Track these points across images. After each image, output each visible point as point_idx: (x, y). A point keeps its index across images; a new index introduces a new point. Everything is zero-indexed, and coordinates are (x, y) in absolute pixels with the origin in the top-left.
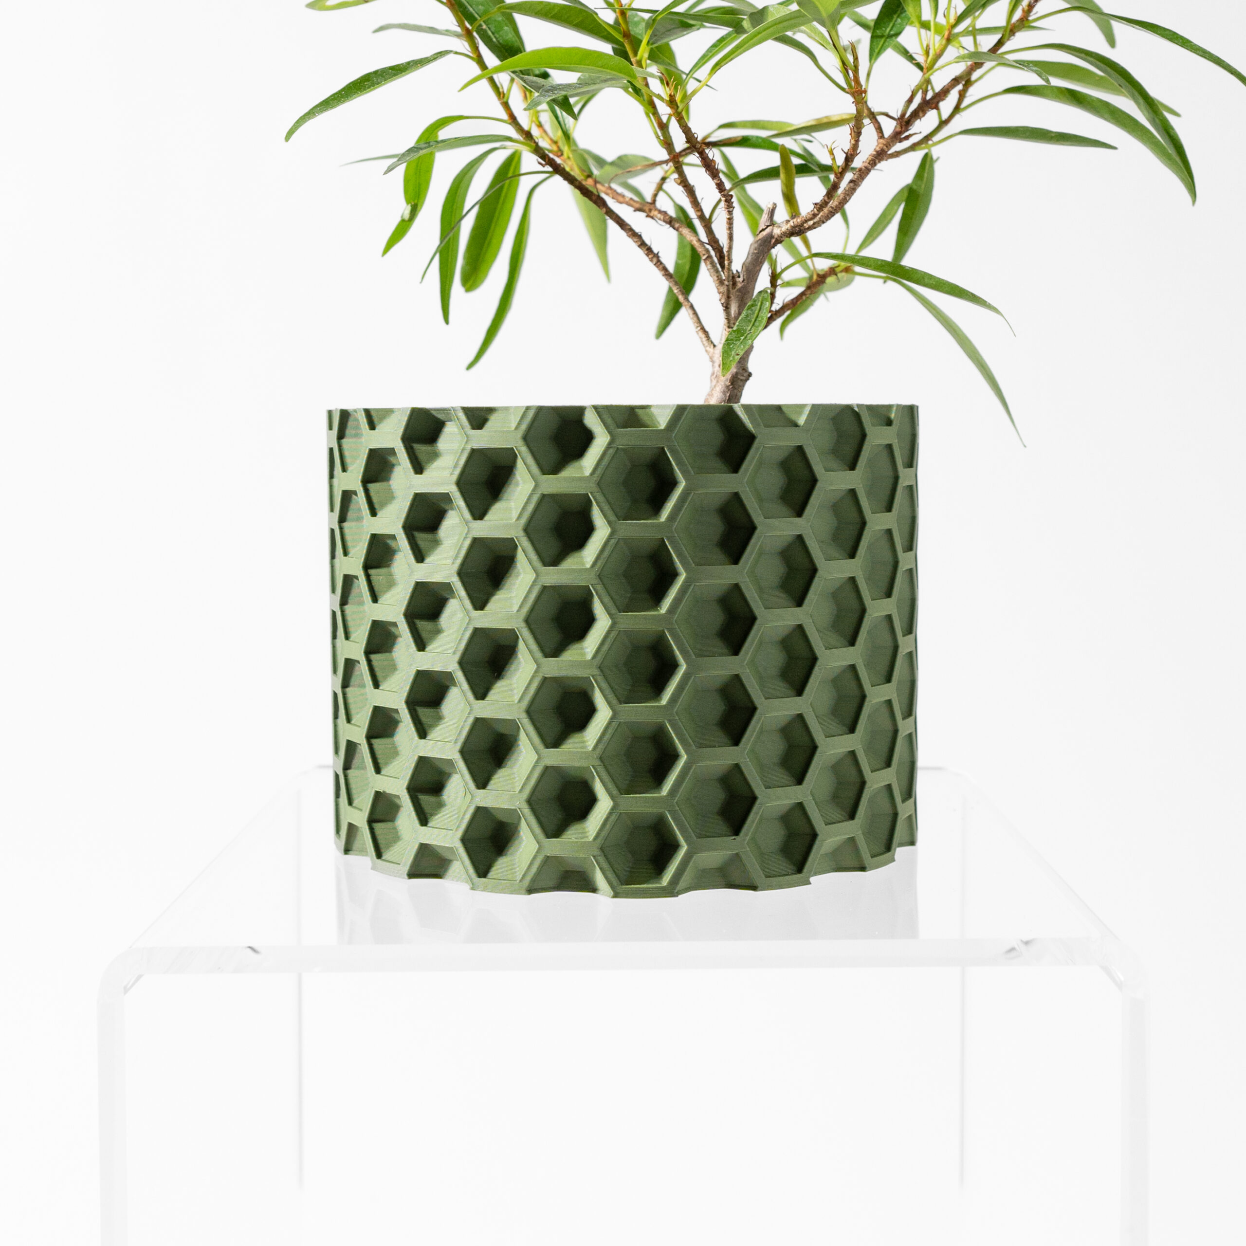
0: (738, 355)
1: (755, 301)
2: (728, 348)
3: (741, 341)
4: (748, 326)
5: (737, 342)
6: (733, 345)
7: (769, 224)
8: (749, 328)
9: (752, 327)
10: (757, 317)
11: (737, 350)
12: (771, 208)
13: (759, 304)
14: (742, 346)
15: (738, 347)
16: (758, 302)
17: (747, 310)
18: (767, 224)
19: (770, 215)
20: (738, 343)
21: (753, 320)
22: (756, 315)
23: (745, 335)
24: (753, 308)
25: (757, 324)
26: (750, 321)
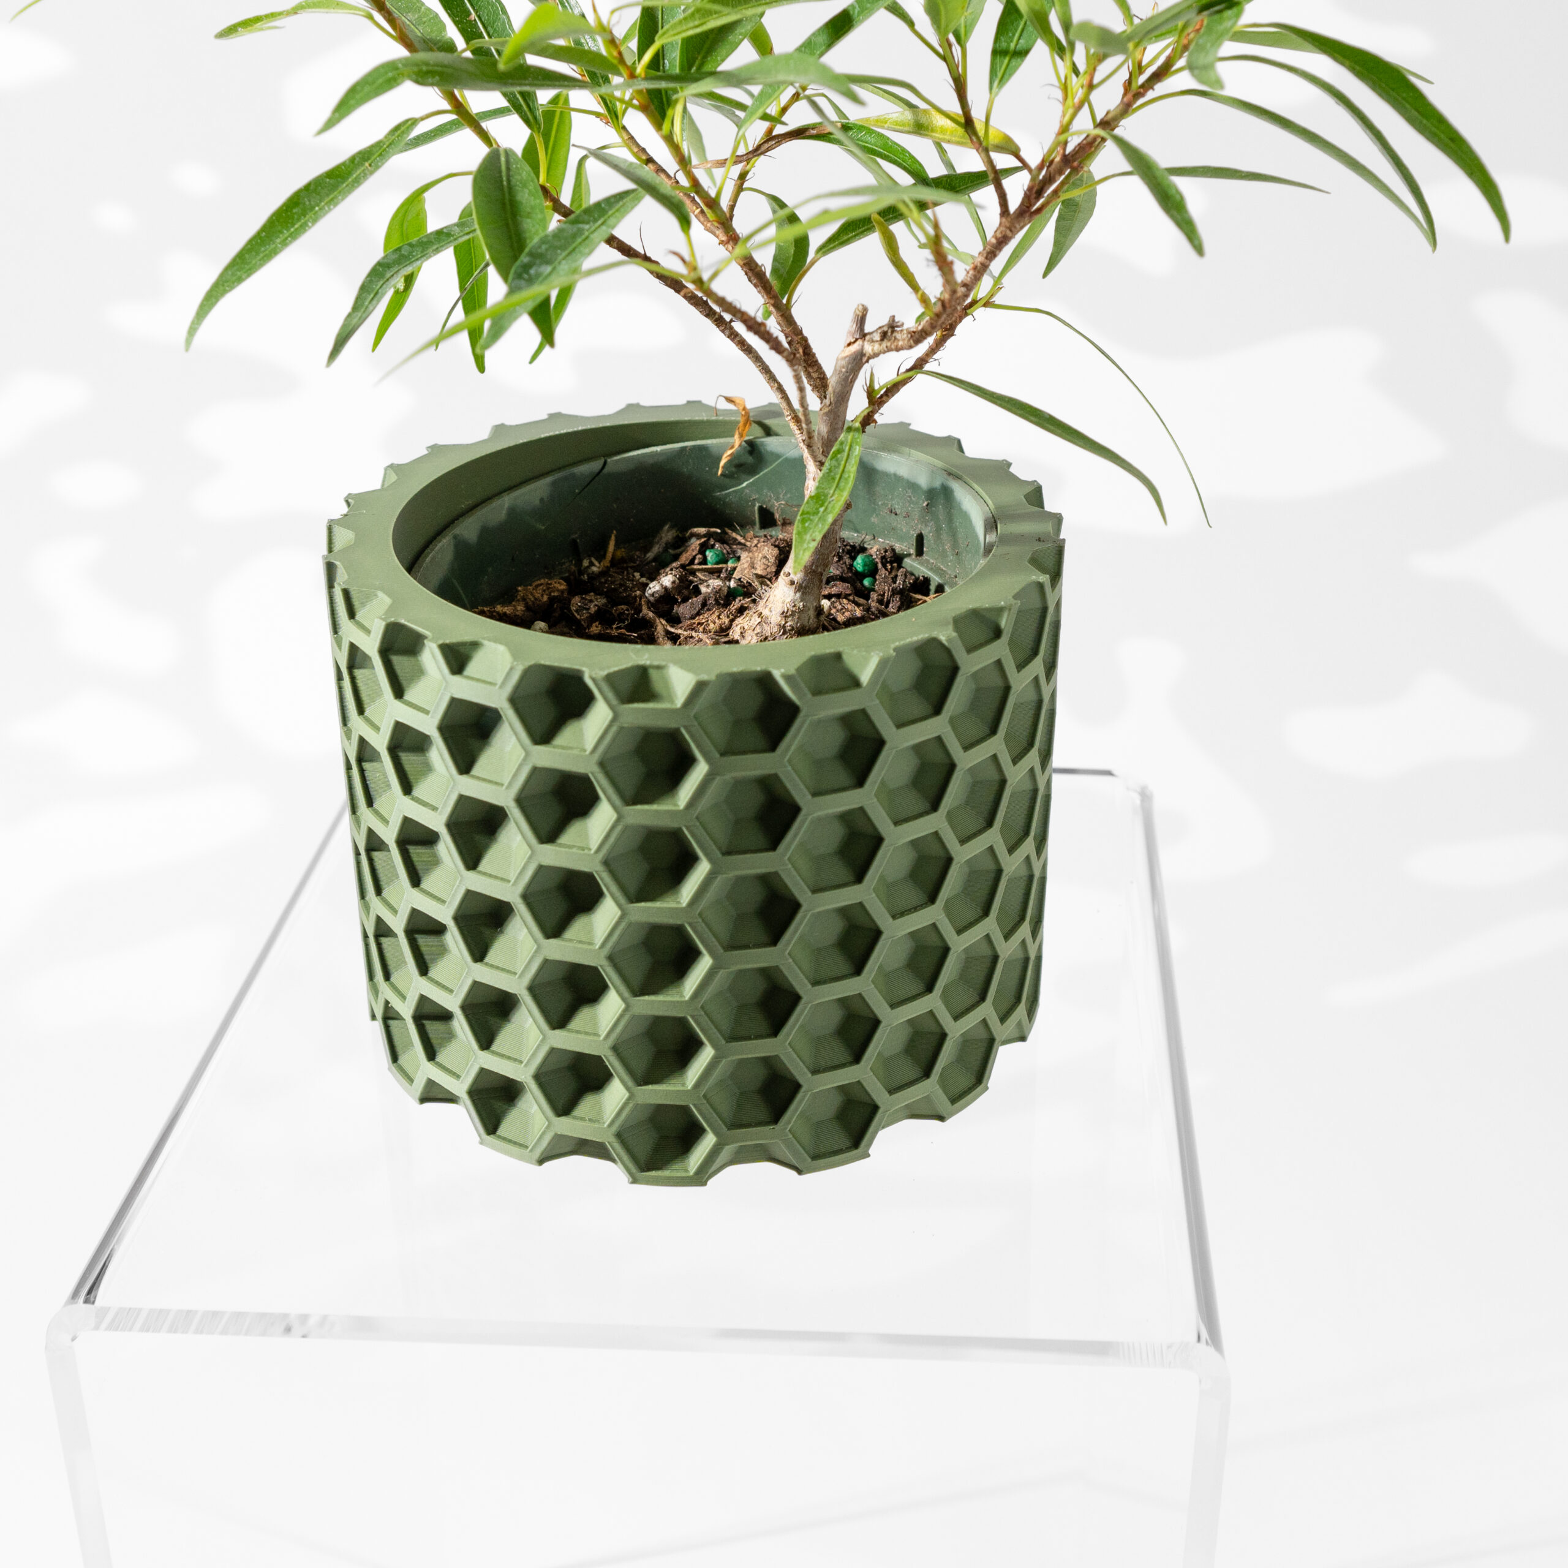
0: (814, 540)
1: (842, 443)
2: (802, 528)
3: (820, 514)
4: (830, 488)
5: (814, 517)
6: (809, 522)
7: (858, 337)
8: (831, 492)
9: (835, 490)
10: (843, 471)
11: (813, 532)
12: (861, 314)
13: (847, 448)
14: (820, 526)
15: (815, 527)
16: (846, 446)
17: (831, 459)
18: (855, 336)
19: (859, 325)
20: (816, 519)
21: (838, 477)
22: (842, 467)
23: (826, 504)
24: (839, 456)
25: (842, 484)
26: (834, 479)
